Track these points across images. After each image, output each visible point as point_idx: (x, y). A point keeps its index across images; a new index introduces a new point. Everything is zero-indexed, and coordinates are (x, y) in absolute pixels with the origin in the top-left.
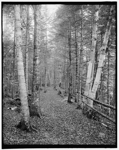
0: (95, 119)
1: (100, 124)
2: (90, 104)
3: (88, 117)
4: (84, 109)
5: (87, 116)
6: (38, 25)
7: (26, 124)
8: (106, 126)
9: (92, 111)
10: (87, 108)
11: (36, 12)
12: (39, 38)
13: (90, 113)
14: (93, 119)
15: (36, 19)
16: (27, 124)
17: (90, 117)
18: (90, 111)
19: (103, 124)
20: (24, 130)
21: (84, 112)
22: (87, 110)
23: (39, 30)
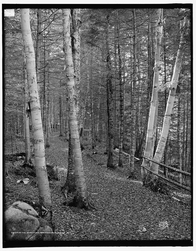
0: (162, 193)
1: (170, 198)
2: (154, 171)
3: (152, 190)
4: (145, 178)
5: (151, 188)
6: (77, 54)
7: (83, 200)
8: (179, 200)
9: (157, 181)
10: (149, 177)
11: (74, 33)
12: (79, 73)
13: (155, 184)
14: (160, 192)
15: (75, 45)
16: (85, 200)
17: (155, 190)
18: (155, 180)
19: (175, 198)
20: (82, 208)
21: (145, 183)
22: (149, 180)
23: (78, 60)
